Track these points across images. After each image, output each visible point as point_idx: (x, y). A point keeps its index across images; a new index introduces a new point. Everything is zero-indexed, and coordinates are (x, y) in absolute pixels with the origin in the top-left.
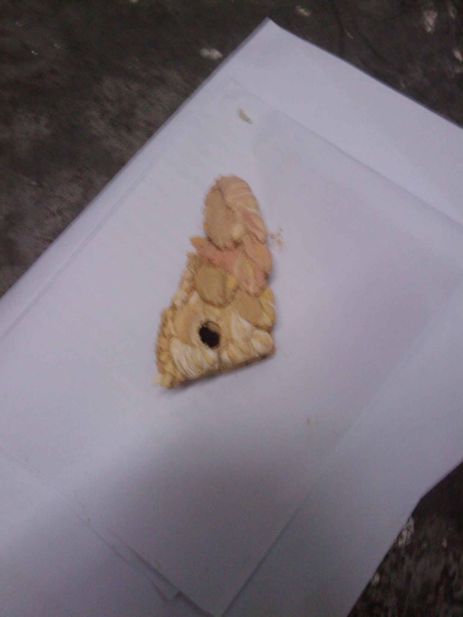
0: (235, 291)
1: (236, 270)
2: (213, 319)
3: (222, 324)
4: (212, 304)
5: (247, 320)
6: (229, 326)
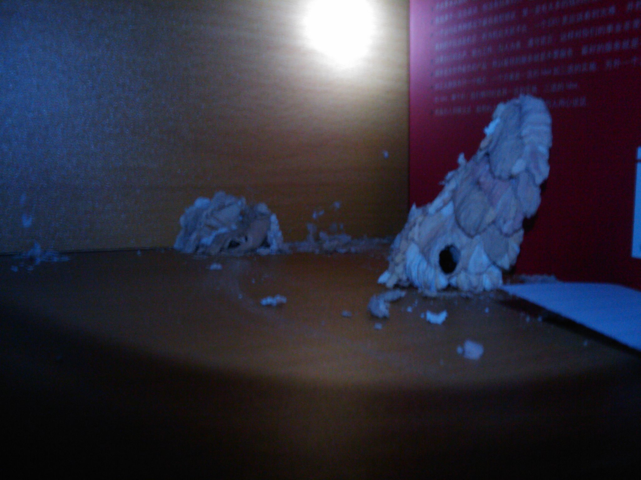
0: (489, 225)
1: (500, 204)
2: (458, 245)
3: (463, 253)
4: (463, 230)
5: (488, 256)
6: (469, 256)
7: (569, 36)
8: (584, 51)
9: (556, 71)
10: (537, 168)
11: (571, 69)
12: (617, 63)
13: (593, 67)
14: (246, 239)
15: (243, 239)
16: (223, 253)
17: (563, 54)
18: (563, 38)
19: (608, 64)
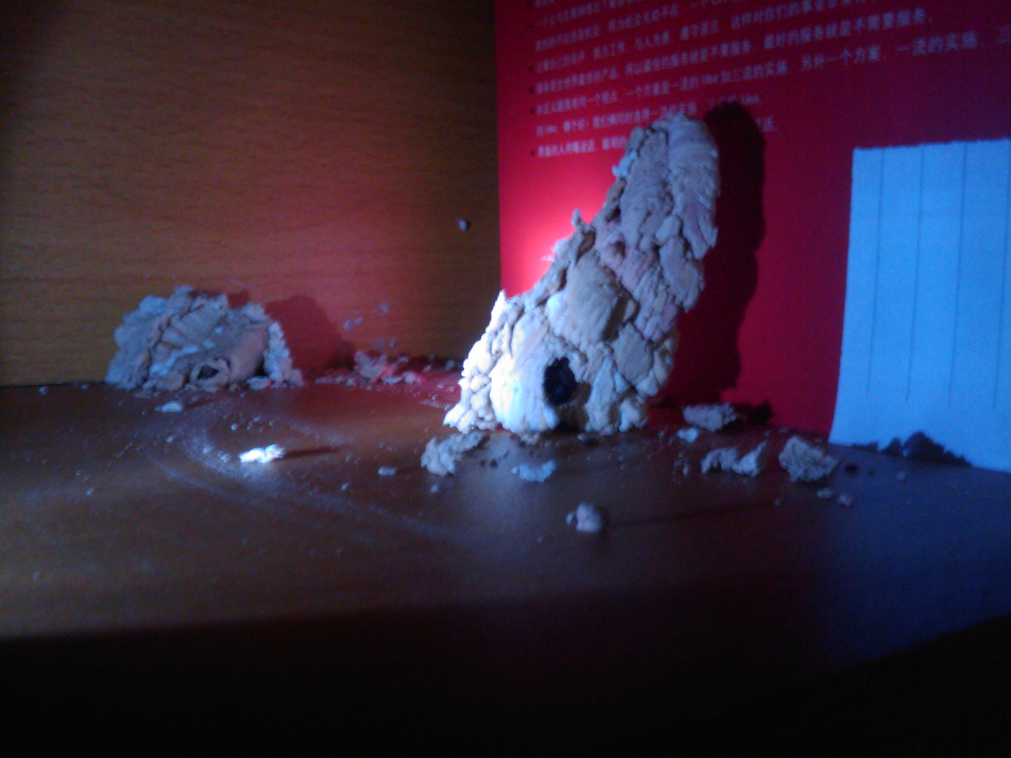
7: (744, 19)
8: (768, 43)
9: (726, 77)
10: (698, 230)
11: (749, 73)
12: (819, 60)
13: (782, 67)
14: (229, 363)
15: (222, 364)
16: (188, 386)
17: (736, 49)
18: (735, 25)
19: (806, 62)
